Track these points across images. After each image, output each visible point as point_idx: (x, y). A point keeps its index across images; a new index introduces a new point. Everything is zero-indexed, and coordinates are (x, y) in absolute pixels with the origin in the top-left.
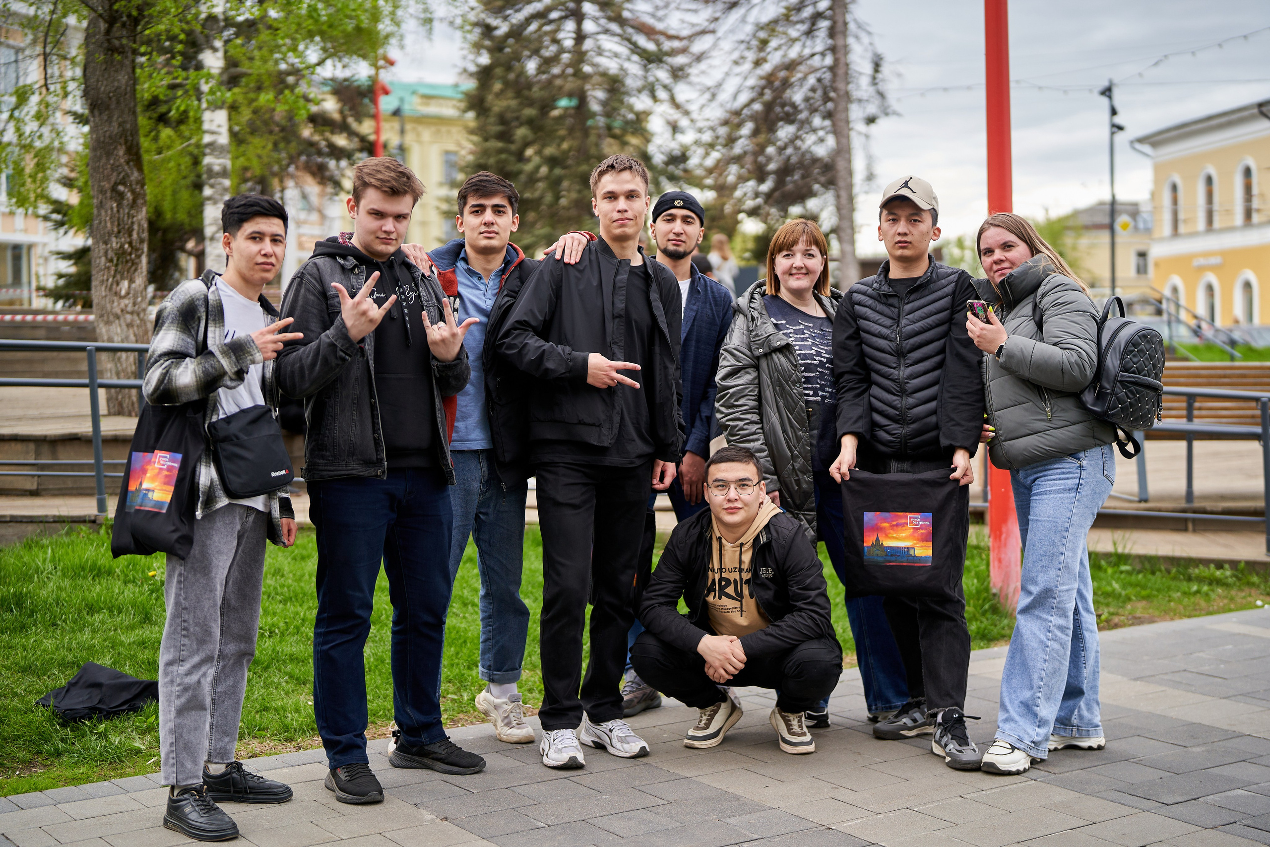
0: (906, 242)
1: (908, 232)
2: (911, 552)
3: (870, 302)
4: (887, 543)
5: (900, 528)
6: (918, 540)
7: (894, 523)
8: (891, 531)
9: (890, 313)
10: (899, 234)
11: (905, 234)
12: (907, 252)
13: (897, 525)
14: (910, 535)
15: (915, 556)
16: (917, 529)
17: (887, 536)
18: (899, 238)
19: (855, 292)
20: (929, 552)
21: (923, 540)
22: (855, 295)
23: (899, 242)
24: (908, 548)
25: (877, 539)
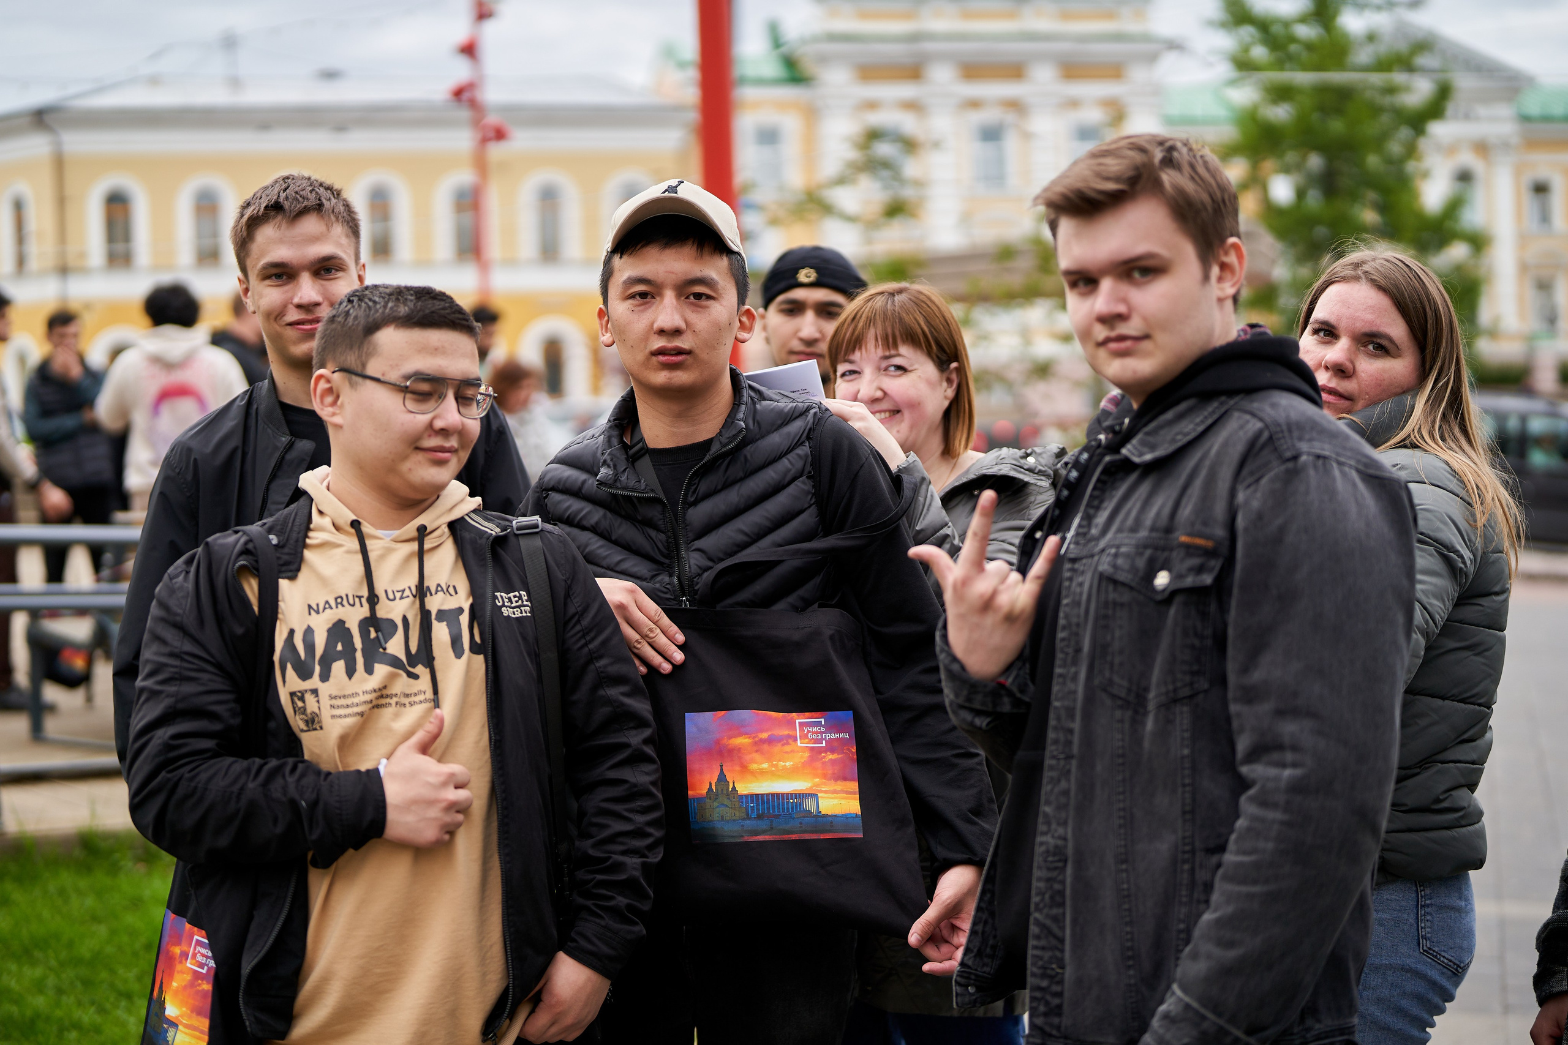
0: (680, 352)
1: (683, 326)
2: (809, 804)
3: (596, 515)
4: (746, 787)
5: (777, 749)
6: (825, 776)
7: (764, 735)
8: (757, 756)
9: (647, 546)
10: (662, 332)
11: (677, 332)
12: (682, 377)
13: (770, 741)
14: (804, 764)
15: (819, 815)
16: (820, 751)
17: (744, 769)
18: (659, 343)
19: (554, 489)
20: (852, 805)
21: (837, 778)
22: (555, 497)
23: (660, 352)
24: (801, 796)
25: (722, 778)
